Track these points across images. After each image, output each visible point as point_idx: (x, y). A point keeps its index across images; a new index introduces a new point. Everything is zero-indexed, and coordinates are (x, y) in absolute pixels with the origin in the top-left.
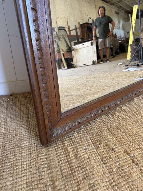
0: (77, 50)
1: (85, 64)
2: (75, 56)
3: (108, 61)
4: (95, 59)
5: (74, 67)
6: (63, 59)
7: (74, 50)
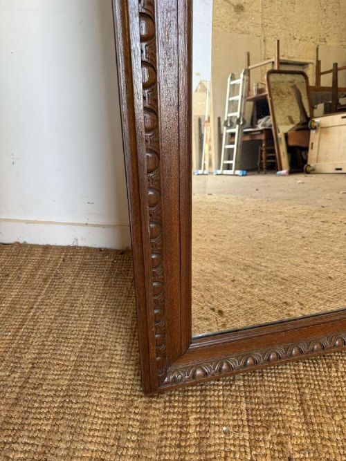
0: (324, 129)
1: (340, 169)
2: (316, 144)
5: (308, 173)
6: (283, 149)
7: (315, 128)
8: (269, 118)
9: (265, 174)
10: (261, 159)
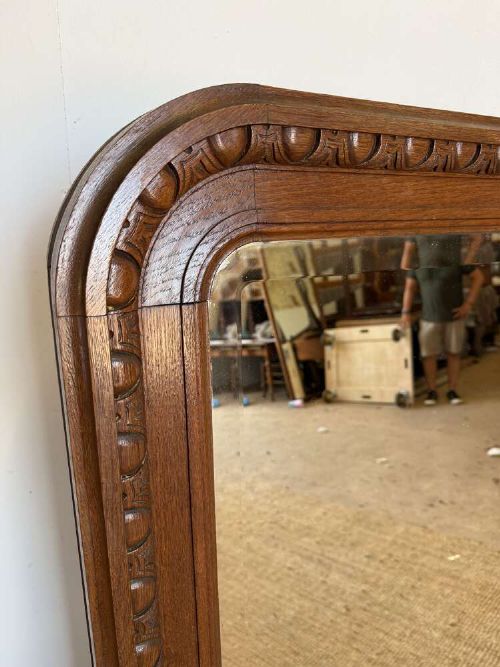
0: (341, 345)
1: (368, 397)
2: (333, 362)
3: (455, 401)
4: (406, 384)
5: (328, 401)
6: (291, 365)
7: (330, 343)
8: (268, 325)
9: (273, 400)
10: (266, 379)
